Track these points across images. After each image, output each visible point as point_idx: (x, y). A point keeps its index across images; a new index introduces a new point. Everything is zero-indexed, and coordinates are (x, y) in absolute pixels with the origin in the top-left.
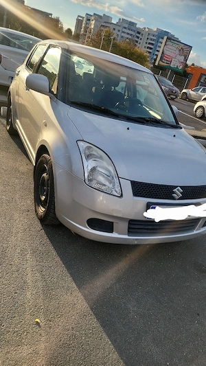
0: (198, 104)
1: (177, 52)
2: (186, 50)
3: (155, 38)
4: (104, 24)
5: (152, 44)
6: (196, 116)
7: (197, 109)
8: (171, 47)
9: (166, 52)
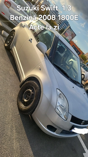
0: (72, 60)
1: (71, 34)
2: (74, 35)
3: (63, 22)
4: (47, 5)
5: (61, 24)
6: (69, 64)
7: (70, 61)
8: (69, 31)
9: (67, 32)
